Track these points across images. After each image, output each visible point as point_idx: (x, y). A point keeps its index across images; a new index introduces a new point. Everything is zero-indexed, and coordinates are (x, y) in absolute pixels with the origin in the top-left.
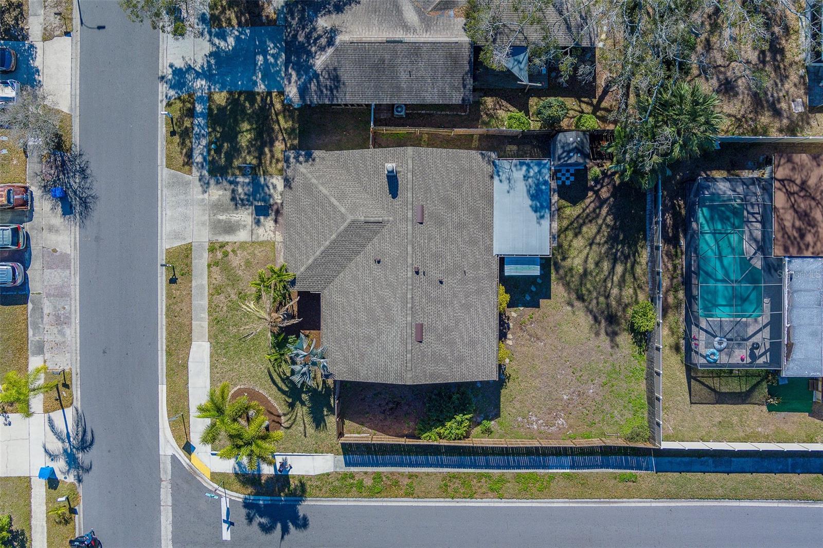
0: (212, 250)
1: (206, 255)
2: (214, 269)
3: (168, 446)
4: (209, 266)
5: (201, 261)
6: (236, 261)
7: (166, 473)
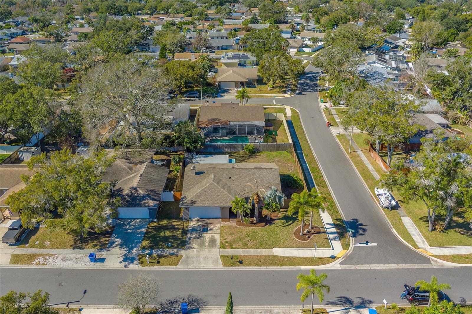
0: (224, 247)
1: (226, 250)
2: (234, 246)
3: (335, 266)
4: (232, 248)
5: (229, 251)
6: (230, 238)
7: (351, 267)
